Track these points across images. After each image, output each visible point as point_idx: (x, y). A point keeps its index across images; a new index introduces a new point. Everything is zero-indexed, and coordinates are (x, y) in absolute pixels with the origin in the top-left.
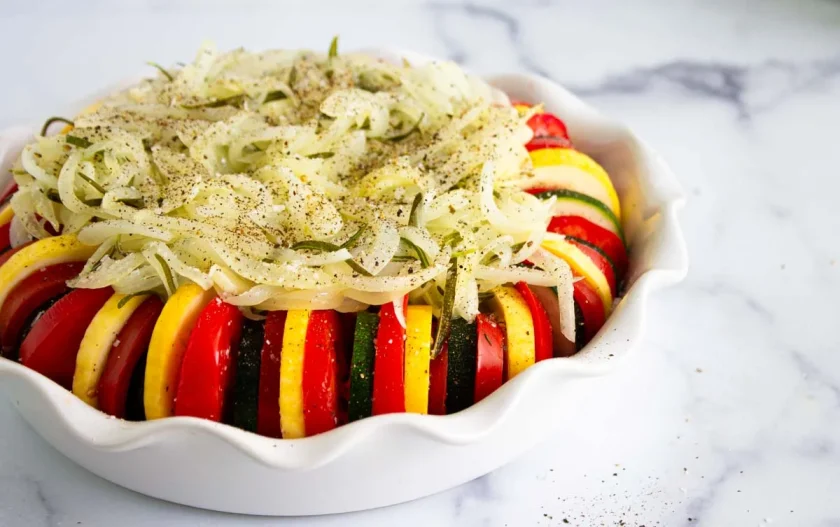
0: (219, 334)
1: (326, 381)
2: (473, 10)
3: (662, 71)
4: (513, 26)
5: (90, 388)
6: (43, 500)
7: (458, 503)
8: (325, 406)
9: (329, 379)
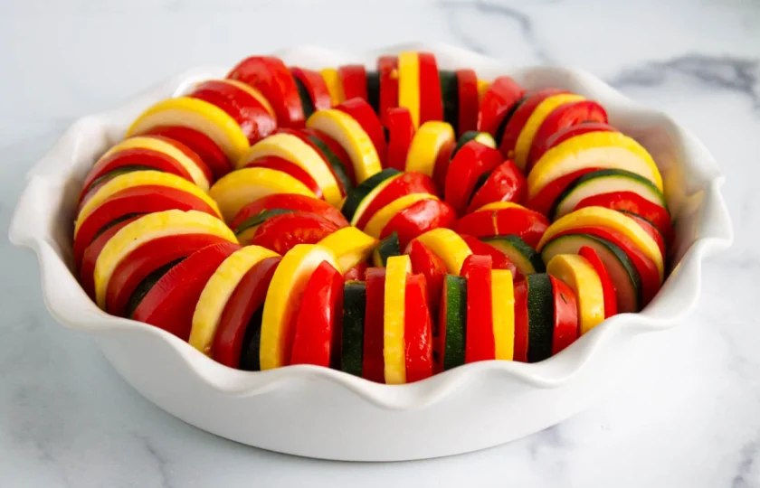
0: (329, 293)
1: (425, 334)
2: (484, 8)
3: (675, 64)
4: (525, 23)
5: (208, 345)
6: (153, 452)
7: (533, 451)
8: (425, 357)
9: (428, 332)
